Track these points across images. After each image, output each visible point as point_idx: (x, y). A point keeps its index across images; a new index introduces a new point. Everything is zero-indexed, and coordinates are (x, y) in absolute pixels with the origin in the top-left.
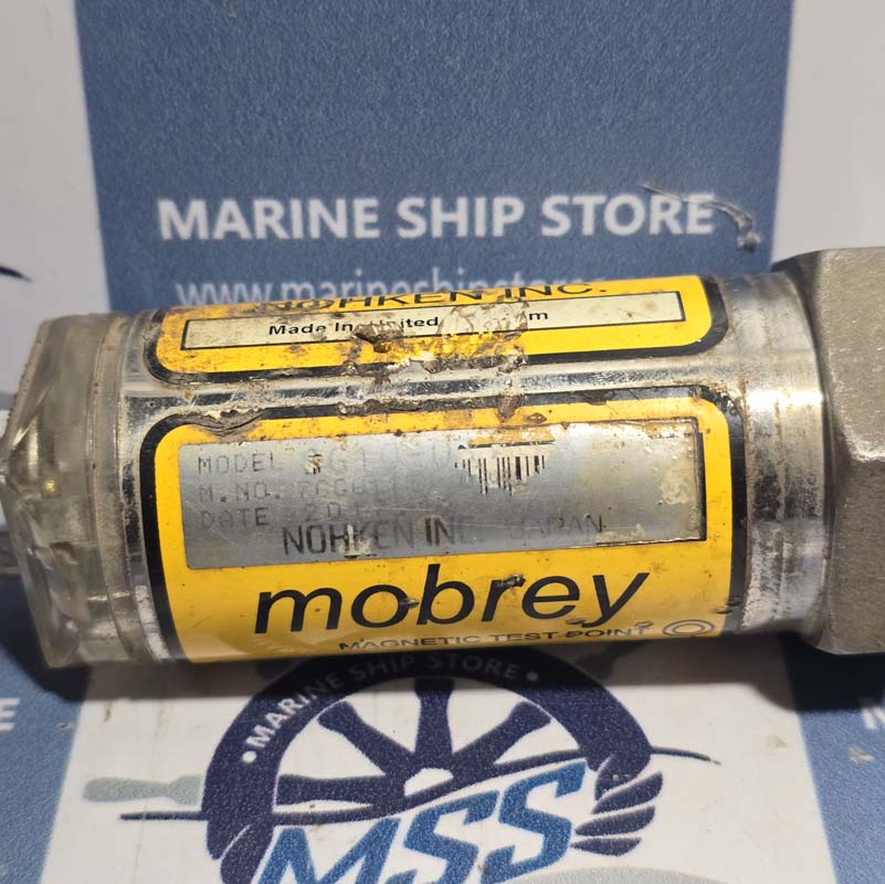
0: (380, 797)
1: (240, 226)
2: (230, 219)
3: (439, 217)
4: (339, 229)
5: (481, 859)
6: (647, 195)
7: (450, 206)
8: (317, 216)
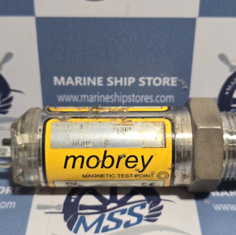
0: (102, 209)
1: (72, 83)
2: (70, 81)
3: (116, 81)
4: (94, 83)
5: (123, 223)
6: (162, 77)
7: (119, 79)
8: (89, 81)
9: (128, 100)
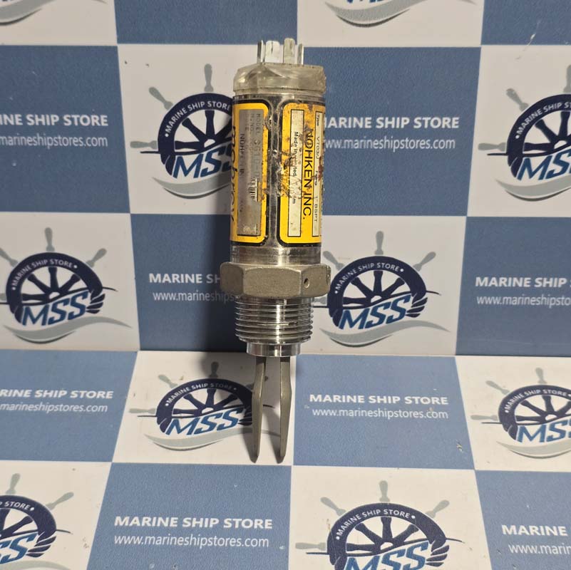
0: (196, 414)
1: (169, 280)
2: (167, 278)
5: (217, 426)
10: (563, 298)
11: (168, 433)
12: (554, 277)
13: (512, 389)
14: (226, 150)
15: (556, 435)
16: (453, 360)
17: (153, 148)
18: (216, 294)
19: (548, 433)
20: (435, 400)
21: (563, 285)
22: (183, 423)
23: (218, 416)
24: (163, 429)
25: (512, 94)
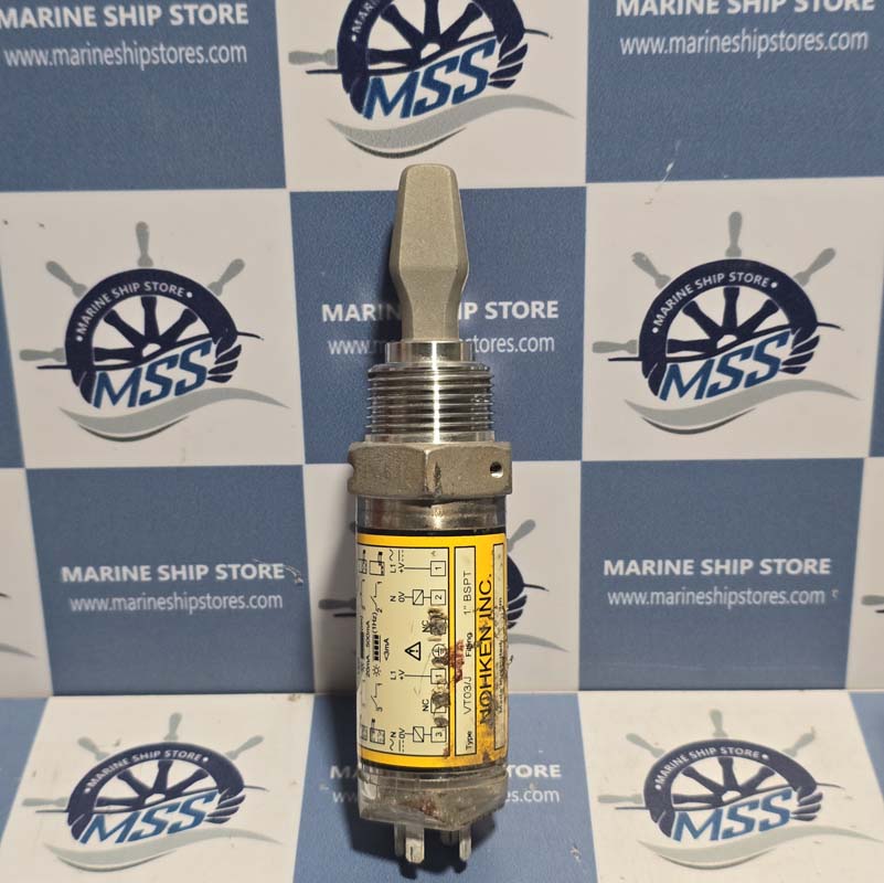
8: (125, 573)
9: (200, 605)
10: (749, 593)
11: (85, 841)
12: (732, 559)
13: (668, 749)
14: (179, 361)
15: (739, 827)
16: (574, 699)
17: (58, 359)
18: (176, 599)
19: (726, 823)
20: (539, 771)
21: (747, 571)
22: (112, 822)
23: (172, 809)
24: (76, 833)
25: (641, 261)
